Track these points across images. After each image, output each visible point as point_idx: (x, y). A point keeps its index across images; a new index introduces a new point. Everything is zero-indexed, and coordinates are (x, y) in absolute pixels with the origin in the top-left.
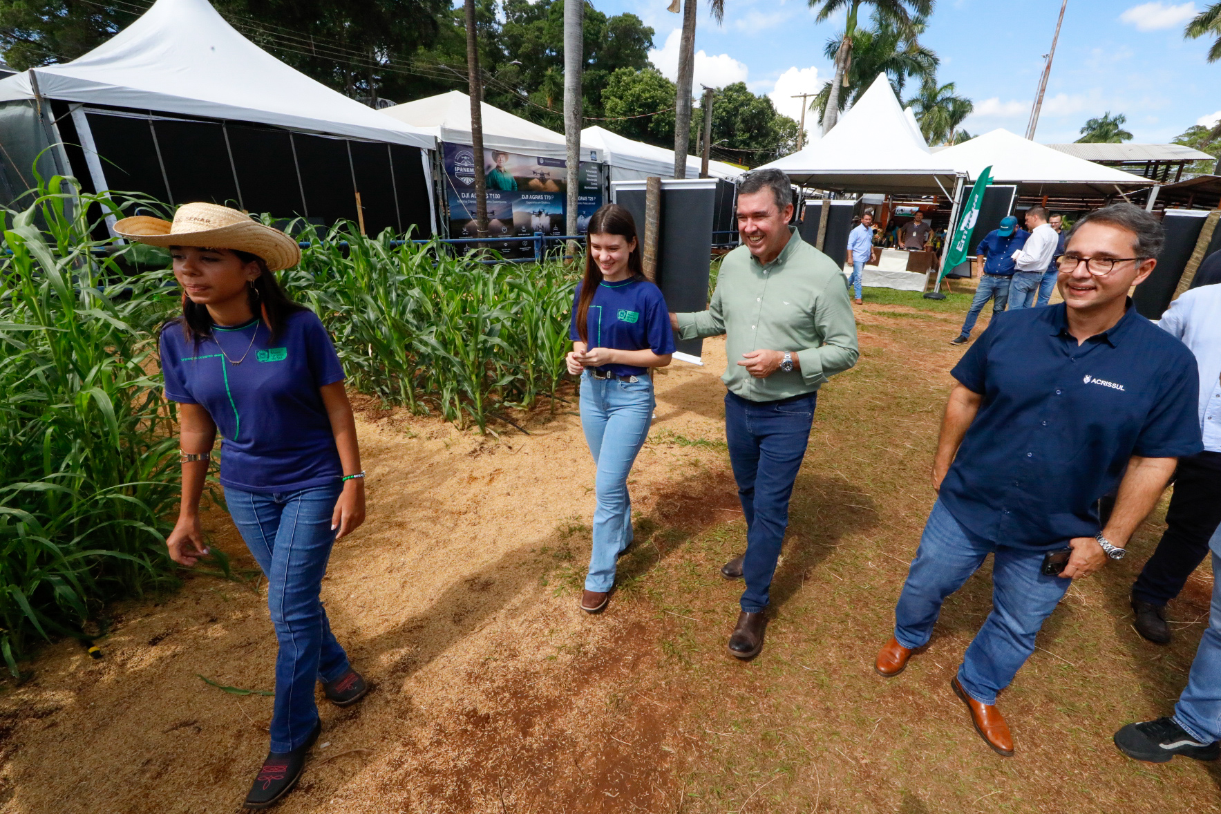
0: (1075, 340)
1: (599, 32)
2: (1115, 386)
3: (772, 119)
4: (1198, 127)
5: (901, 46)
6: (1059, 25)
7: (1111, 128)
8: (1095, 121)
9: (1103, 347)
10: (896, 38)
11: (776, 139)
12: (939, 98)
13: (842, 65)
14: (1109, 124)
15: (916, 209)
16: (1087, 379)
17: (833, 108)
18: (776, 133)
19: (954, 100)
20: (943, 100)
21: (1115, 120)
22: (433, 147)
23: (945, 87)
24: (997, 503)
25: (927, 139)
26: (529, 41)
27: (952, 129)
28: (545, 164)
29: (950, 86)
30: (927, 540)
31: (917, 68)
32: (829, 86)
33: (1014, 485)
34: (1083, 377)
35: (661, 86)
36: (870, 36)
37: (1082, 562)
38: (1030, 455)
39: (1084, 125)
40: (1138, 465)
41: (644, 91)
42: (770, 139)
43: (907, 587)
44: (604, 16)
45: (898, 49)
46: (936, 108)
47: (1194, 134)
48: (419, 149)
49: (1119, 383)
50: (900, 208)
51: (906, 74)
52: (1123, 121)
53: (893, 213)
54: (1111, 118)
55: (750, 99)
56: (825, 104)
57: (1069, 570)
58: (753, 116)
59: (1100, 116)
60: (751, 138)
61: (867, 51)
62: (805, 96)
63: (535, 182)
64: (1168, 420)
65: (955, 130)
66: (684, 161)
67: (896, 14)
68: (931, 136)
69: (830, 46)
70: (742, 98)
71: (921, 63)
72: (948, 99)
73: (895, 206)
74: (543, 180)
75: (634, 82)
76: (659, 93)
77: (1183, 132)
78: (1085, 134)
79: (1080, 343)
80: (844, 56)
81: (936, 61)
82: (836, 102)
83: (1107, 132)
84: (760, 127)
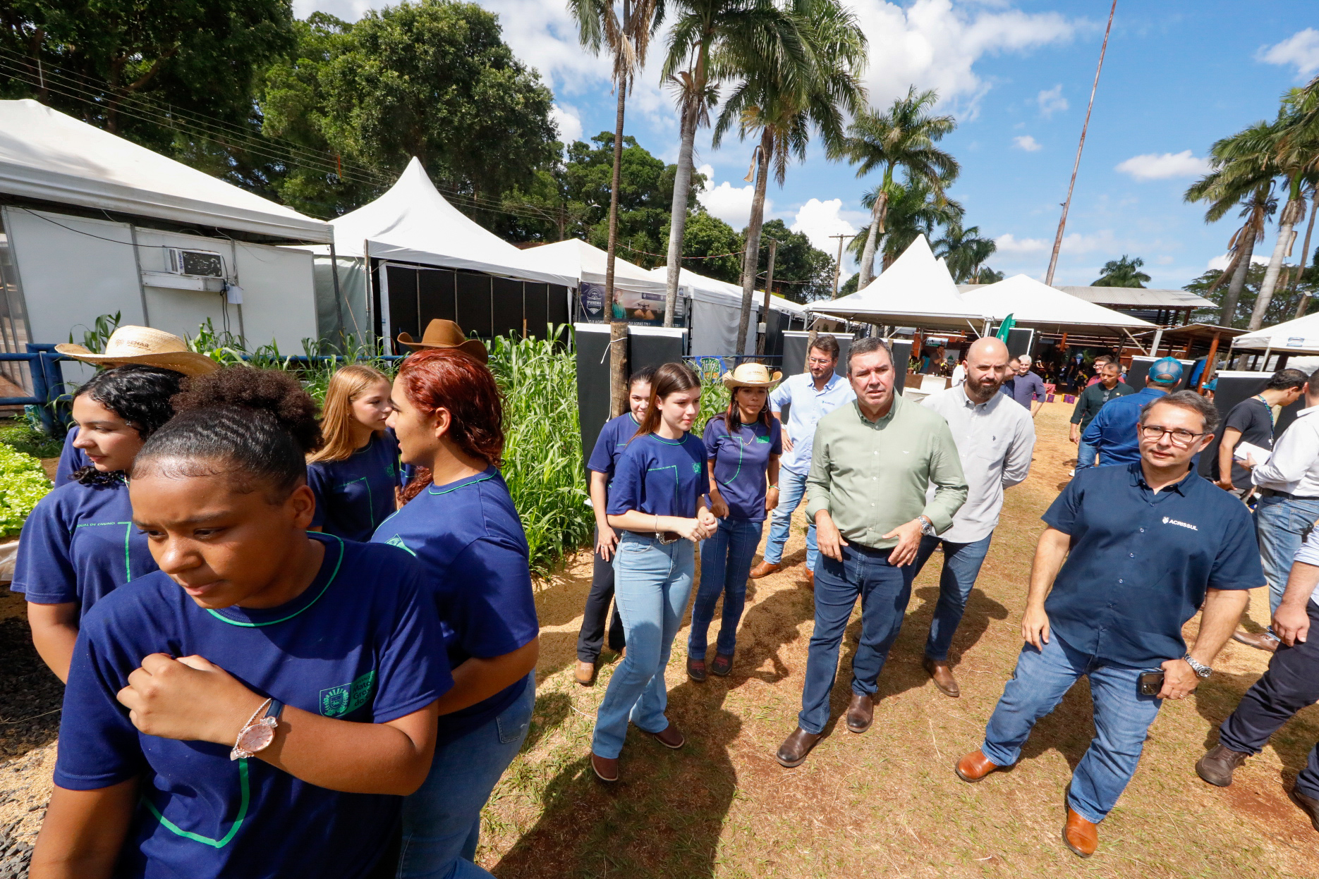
0: (1151, 489)
1: (658, 176)
2: (1189, 526)
3: (808, 253)
4: (1216, 271)
5: (930, 197)
6: (1072, 188)
7: (1129, 270)
8: (1114, 263)
9: (1175, 495)
10: (926, 190)
11: (811, 269)
12: (964, 239)
13: (878, 215)
14: (1128, 267)
15: (946, 340)
16: (1165, 520)
17: (870, 251)
18: (811, 265)
19: (978, 242)
20: (968, 241)
21: (1133, 263)
22: (575, 286)
23: (970, 230)
24: (1092, 623)
25: (953, 275)
26: (592, 181)
27: (976, 266)
28: (647, 298)
29: (975, 229)
30: (1024, 658)
31: (944, 217)
32: (866, 231)
33: (1109, 607)
34: (1162, 518)
35: (715, 227)
36: (902, 191)
37: (1176, 681)
38: (1121, 581)
39: (1103, 267)
40: (1216, 596)
41: (701, 230)
42: (805, 270)
43: (1002, 704)
44: (662, 163)
45: (927, 200)
46: (961, 249)
47: (1212, 277)
48: (566, 287)
49: (1193, 524)
50: (930, 338)
51: (935, 223)
52: (1141, 264)
53: (924, 343)
54: (1129, 261)
55: (787, 235)
56: (863, 246)
57: (1166, 689)
58: (789, 250)
59: (1118, 259)
60: (787, 269)
61: (900, 202)
62: (842, 237)
63: (639, 312)
64: (1239, 558)
65: (979, 267)
66: (751, 296)
67: (926, 174)
68: (957, 273)
69: (866, 198)
70: (780, 233)
71: (949, 214)
72: (973, 241)
73: (926, 337)
74: (644, 311)
75: (692, 222)
76: (716, 233)
77: (1201, 275)
78: (1104, 275)
79: (1156, 491)
80: (880, 207)
81: (962, 211)
82: (873, 245)
83: (1125, 274)
84: (796, 260)
